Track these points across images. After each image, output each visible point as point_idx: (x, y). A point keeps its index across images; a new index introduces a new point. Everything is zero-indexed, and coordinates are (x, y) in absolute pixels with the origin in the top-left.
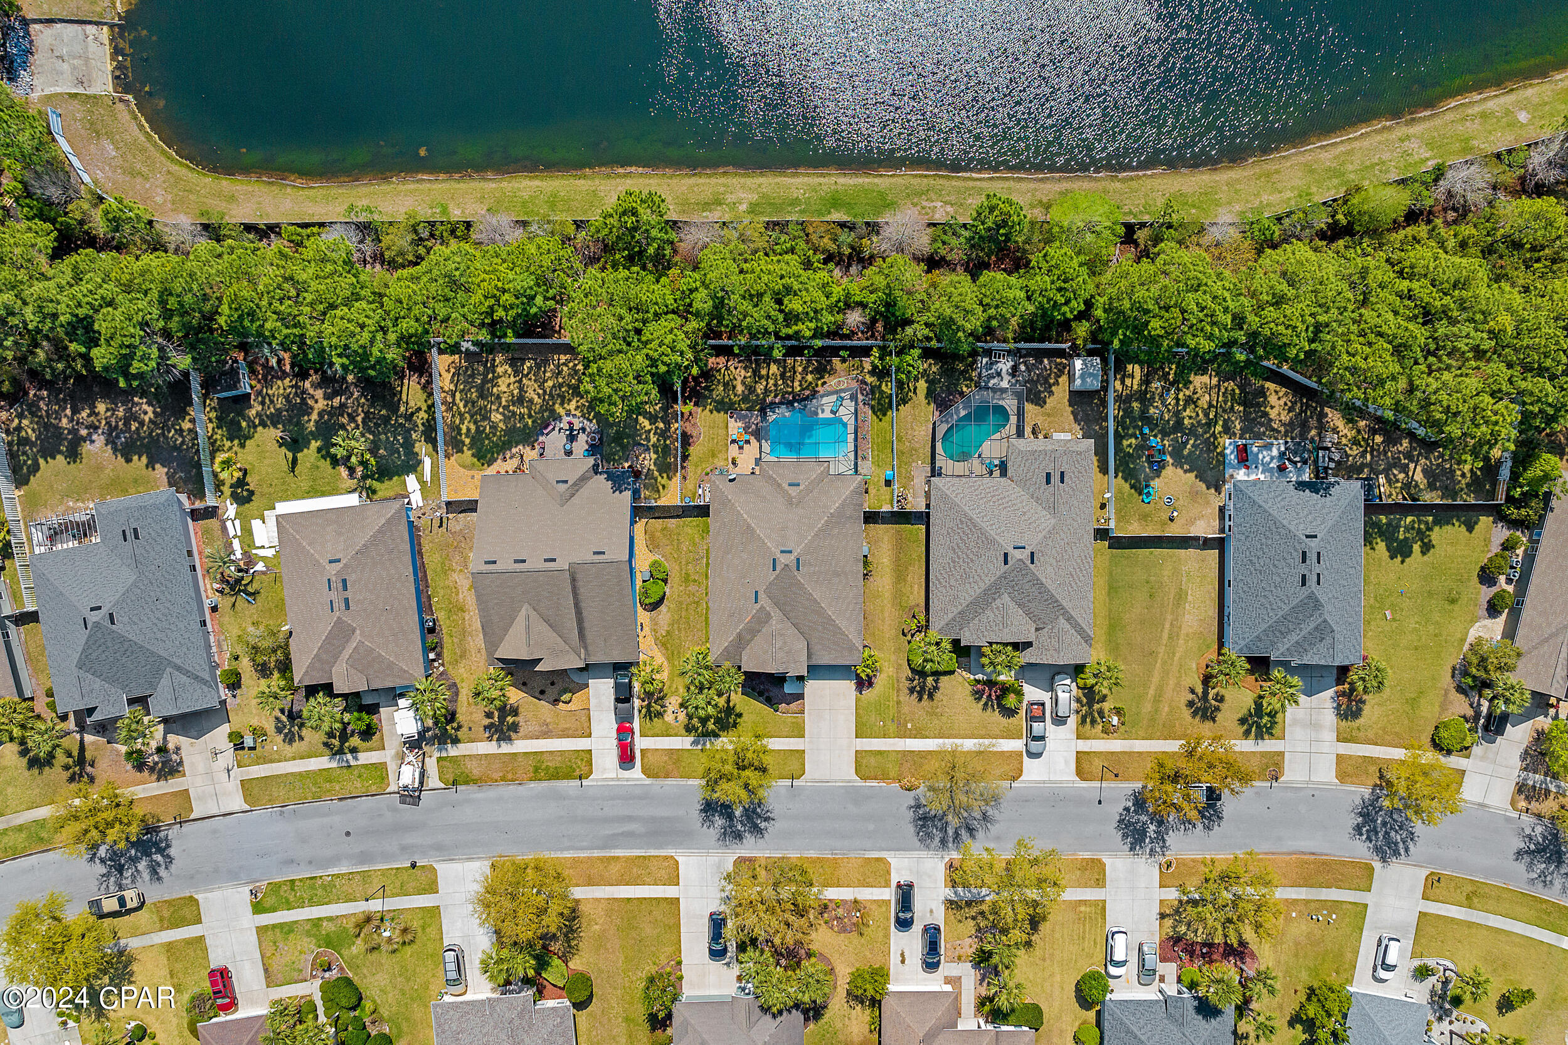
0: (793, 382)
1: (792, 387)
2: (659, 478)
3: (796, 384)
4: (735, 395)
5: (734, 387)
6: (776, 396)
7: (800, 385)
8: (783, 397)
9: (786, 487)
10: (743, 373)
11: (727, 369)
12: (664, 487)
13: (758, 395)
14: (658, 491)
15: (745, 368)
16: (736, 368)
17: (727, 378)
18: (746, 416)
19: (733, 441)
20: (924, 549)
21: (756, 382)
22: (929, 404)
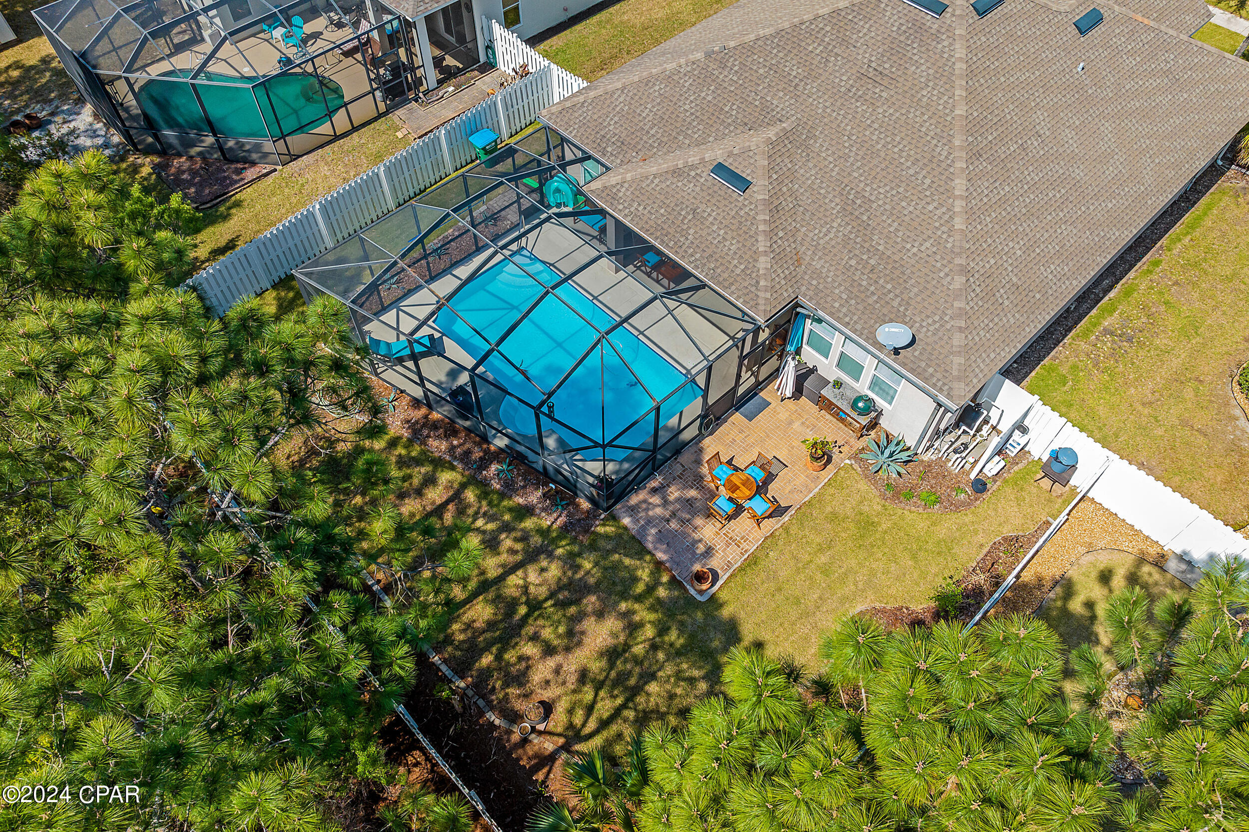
0: (439, 511)
1: (456, 497)
2: (1101, 610)
3: (435, 495)
4: (633, 628)
5: (613, 654)
6: (526, 511)
7: (430, 481)
8: (509, 489)
9: (759, 191)
10: (542, 671)
11: (574, 735)
12: (1105, 577)
13: (571, 562)
14: (1133, 579)
15: (520, 679)
16: (547, 708)
17: (605, 707)
18: (663, 537)
19: (778, 511)
20: (578, 27)
21: (535, 606)
22: (238, 204)
